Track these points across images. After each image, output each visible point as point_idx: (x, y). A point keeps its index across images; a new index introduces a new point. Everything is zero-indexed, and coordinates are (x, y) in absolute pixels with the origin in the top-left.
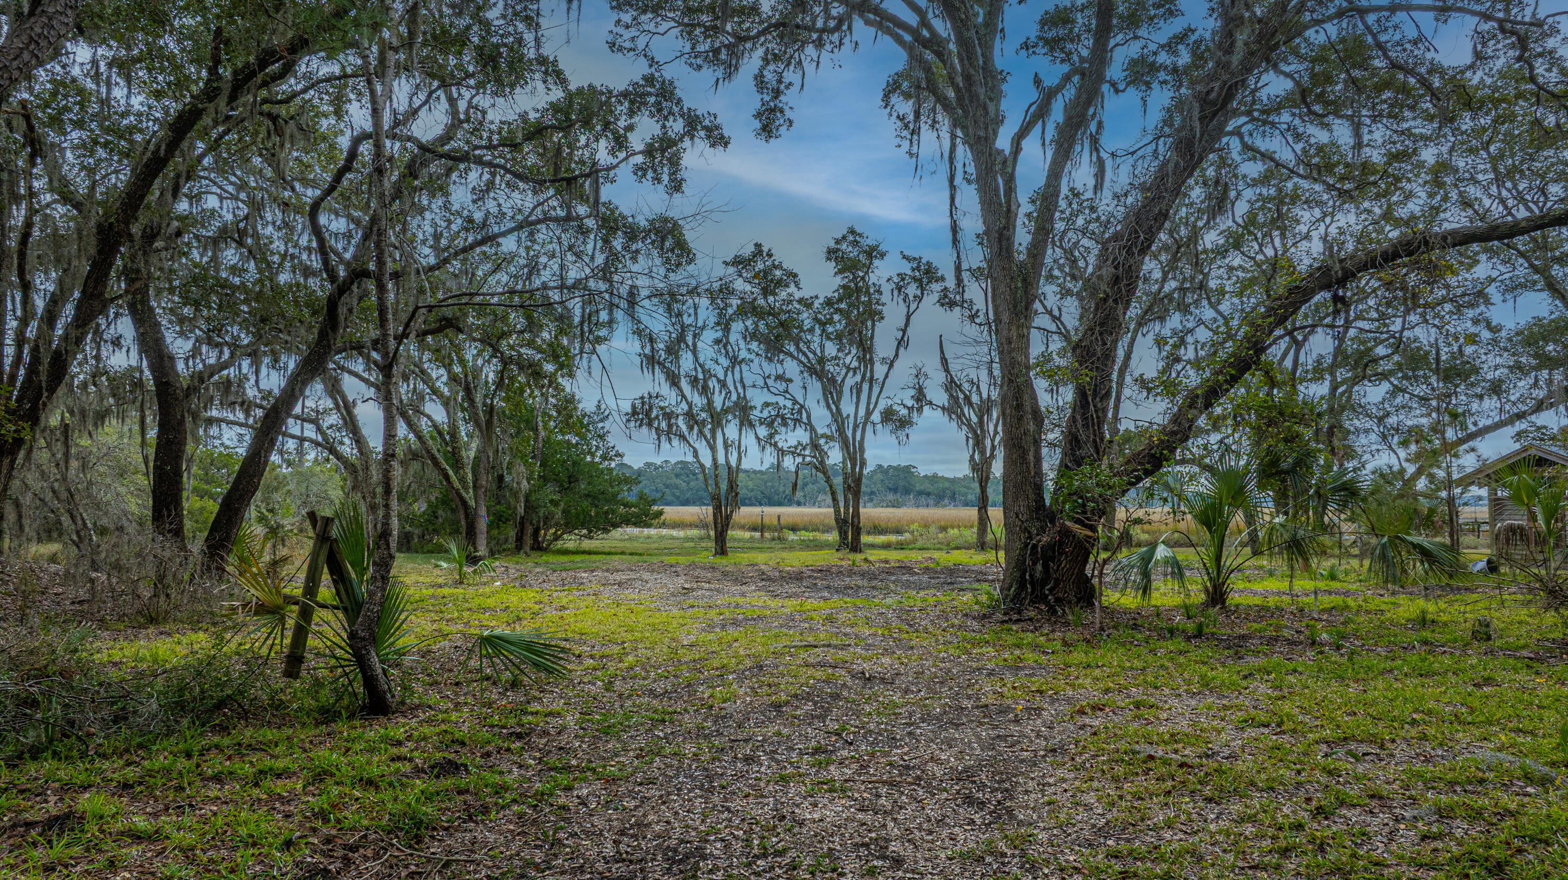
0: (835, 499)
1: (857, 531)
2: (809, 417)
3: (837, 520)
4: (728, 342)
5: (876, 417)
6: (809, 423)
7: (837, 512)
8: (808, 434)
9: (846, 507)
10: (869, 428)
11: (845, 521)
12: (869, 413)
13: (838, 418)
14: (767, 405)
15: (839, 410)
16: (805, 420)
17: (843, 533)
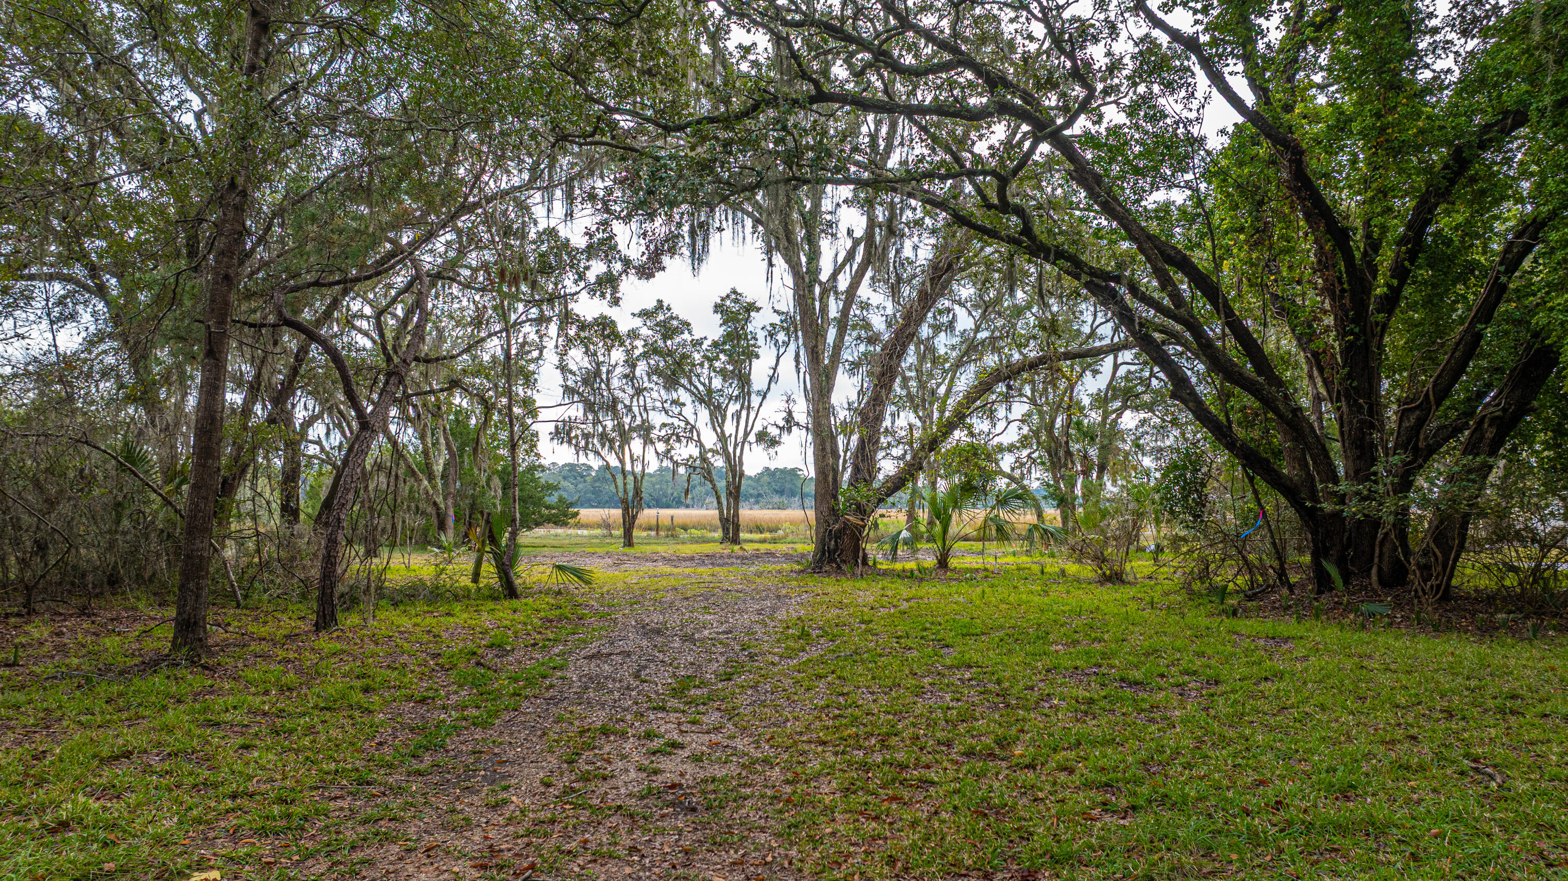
0: (719, 502)
1: (737, 528)
2: (699, 436)
3: (721, 519)
4: (634, 376)
5: (752, 438)
6: (699, 441)
7: (721, 513)
8: (698, 449)
9: (728, 509)
10: (747, 446)
11: (727, 521)
12: (746, 434)
13: (722, 438)
14: (664, 425)
15: (722, 431)
16: (695, 438)
17: (725, 530)
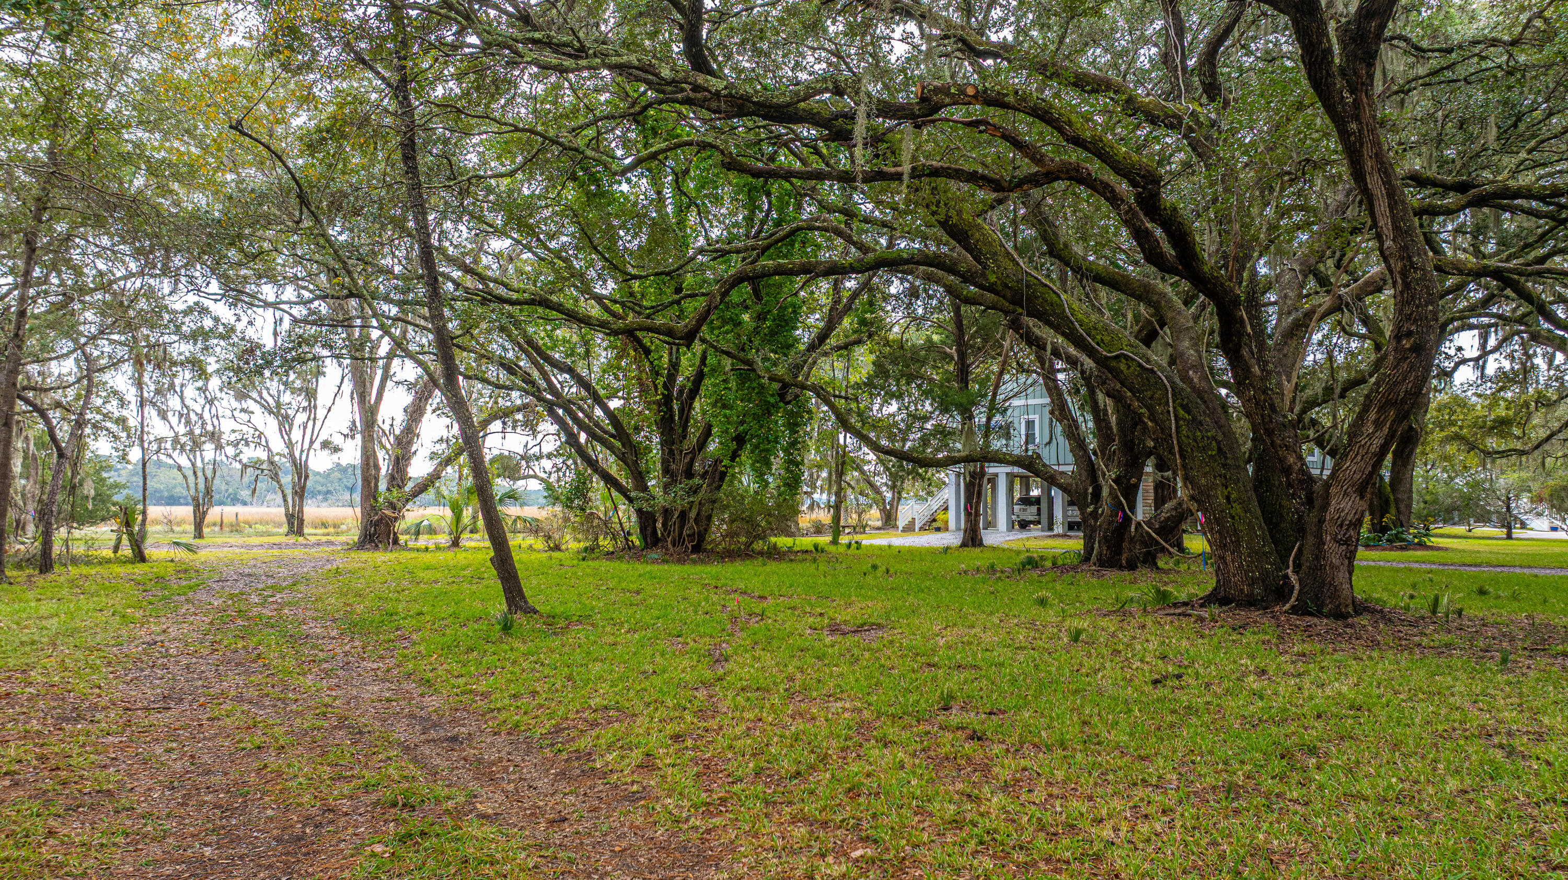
0: (285, 500)
1: (301, 522)
2: (267, 442)
3: (286, 515)
4: (207, 389)
5: (317, 445)
6: (267, 446)
7: (287, 509)
8: (266, 453)
9: (294, 506)
10: (312, 451)
11: (293, 516)
12: (312, 442)
13: (290, 445)
14: (234, 431)
15: (290, 439)
16: (263, 443)
17: (291, 524)
